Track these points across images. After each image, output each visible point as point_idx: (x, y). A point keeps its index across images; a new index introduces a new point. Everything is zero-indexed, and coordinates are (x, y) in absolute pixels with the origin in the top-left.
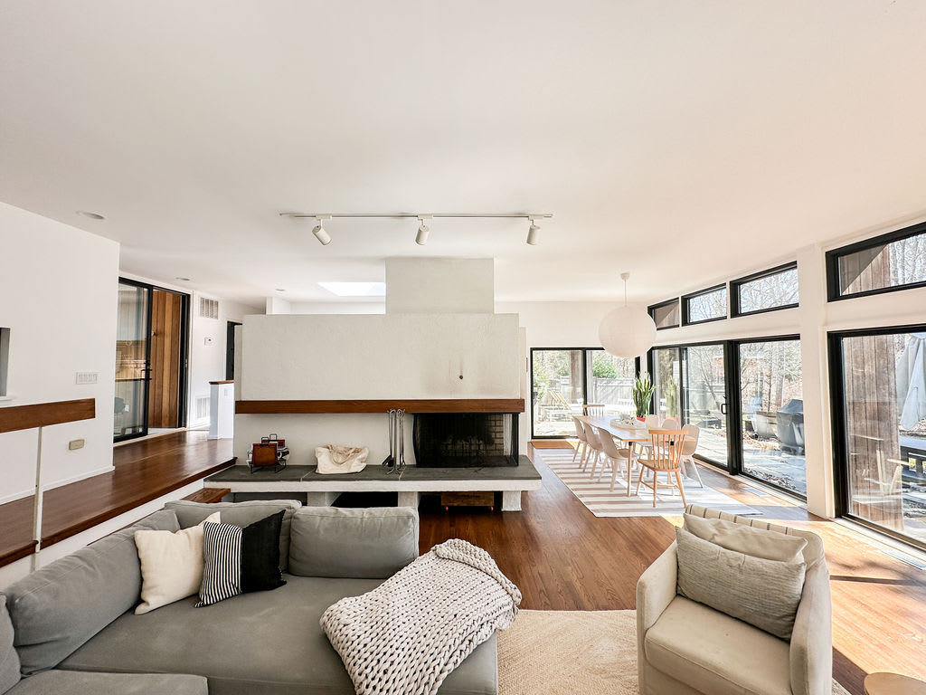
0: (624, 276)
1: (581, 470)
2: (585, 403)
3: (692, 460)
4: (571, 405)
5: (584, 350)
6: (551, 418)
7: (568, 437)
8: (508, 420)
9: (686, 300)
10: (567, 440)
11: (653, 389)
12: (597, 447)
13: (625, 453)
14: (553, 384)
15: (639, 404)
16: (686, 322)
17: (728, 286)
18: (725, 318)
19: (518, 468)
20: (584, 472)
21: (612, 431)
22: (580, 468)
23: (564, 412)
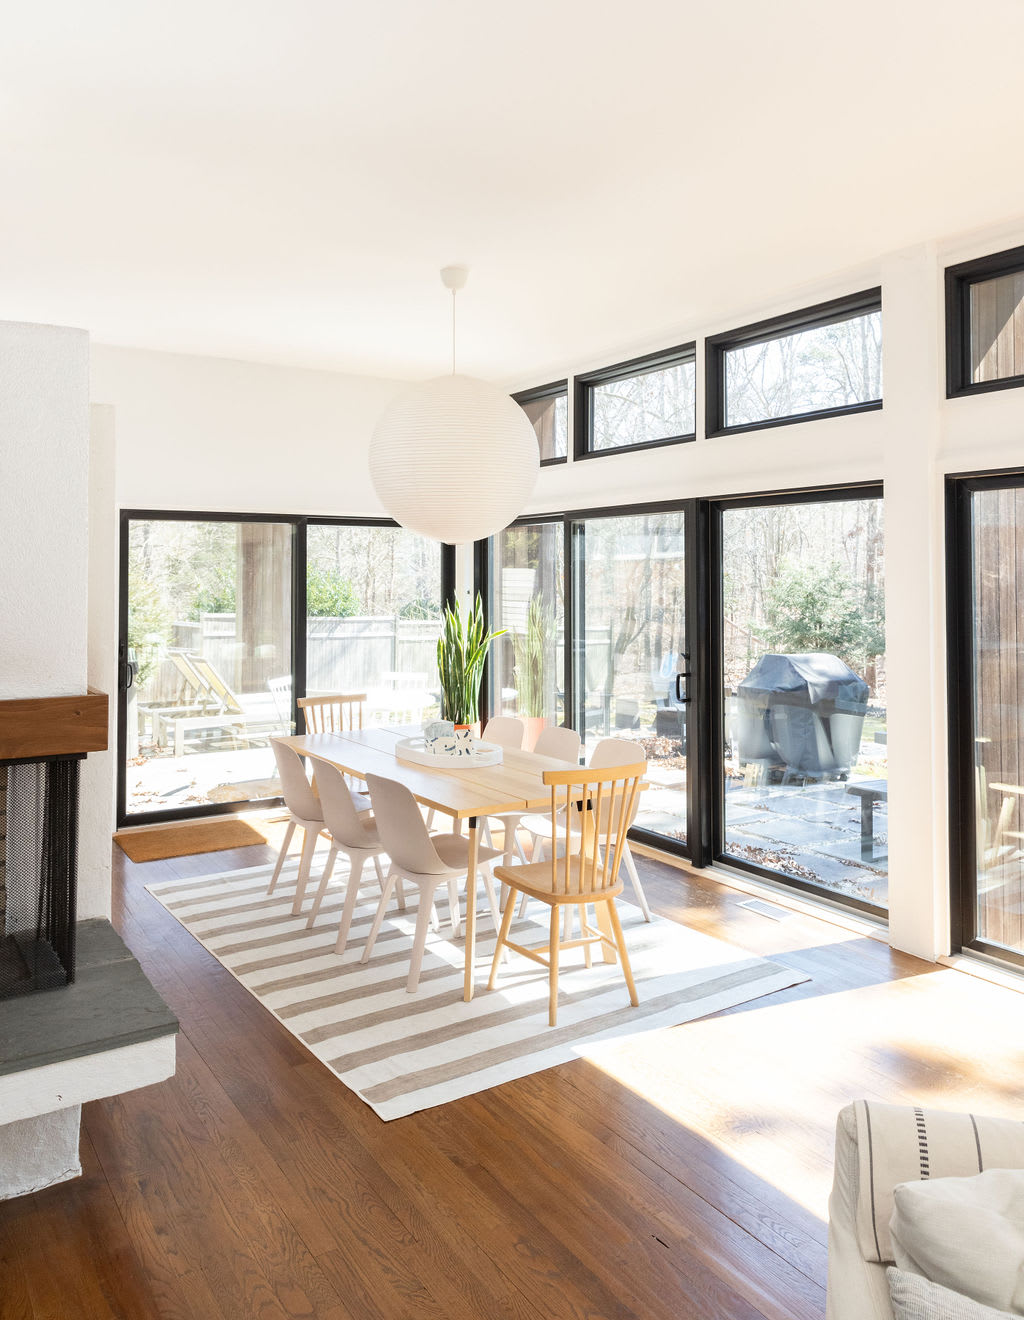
0: (452, 277)
1: (300, 924)
2: (299, 689)
3: (627, 847)
4: (243, 699)
5: (301, 523)
6: (181, 742)
7: (244, 804)
8: (30, 789)
9: (585, 386)
10: (243, 816)
11: (488, 641)
12: (358, 837)
13: (454, 852)
14: (180, 637)
15: (452, 684)
16: (583, 448)
17: (701, 351)
18: (691, 438)
19: (75, 991)
20: (310, 931)
21: (414, 783)
22: (294, 916)
23: (222, 721)
